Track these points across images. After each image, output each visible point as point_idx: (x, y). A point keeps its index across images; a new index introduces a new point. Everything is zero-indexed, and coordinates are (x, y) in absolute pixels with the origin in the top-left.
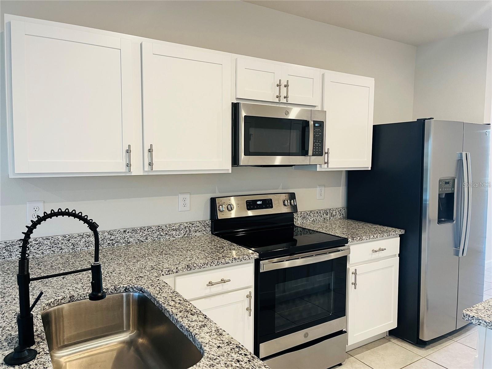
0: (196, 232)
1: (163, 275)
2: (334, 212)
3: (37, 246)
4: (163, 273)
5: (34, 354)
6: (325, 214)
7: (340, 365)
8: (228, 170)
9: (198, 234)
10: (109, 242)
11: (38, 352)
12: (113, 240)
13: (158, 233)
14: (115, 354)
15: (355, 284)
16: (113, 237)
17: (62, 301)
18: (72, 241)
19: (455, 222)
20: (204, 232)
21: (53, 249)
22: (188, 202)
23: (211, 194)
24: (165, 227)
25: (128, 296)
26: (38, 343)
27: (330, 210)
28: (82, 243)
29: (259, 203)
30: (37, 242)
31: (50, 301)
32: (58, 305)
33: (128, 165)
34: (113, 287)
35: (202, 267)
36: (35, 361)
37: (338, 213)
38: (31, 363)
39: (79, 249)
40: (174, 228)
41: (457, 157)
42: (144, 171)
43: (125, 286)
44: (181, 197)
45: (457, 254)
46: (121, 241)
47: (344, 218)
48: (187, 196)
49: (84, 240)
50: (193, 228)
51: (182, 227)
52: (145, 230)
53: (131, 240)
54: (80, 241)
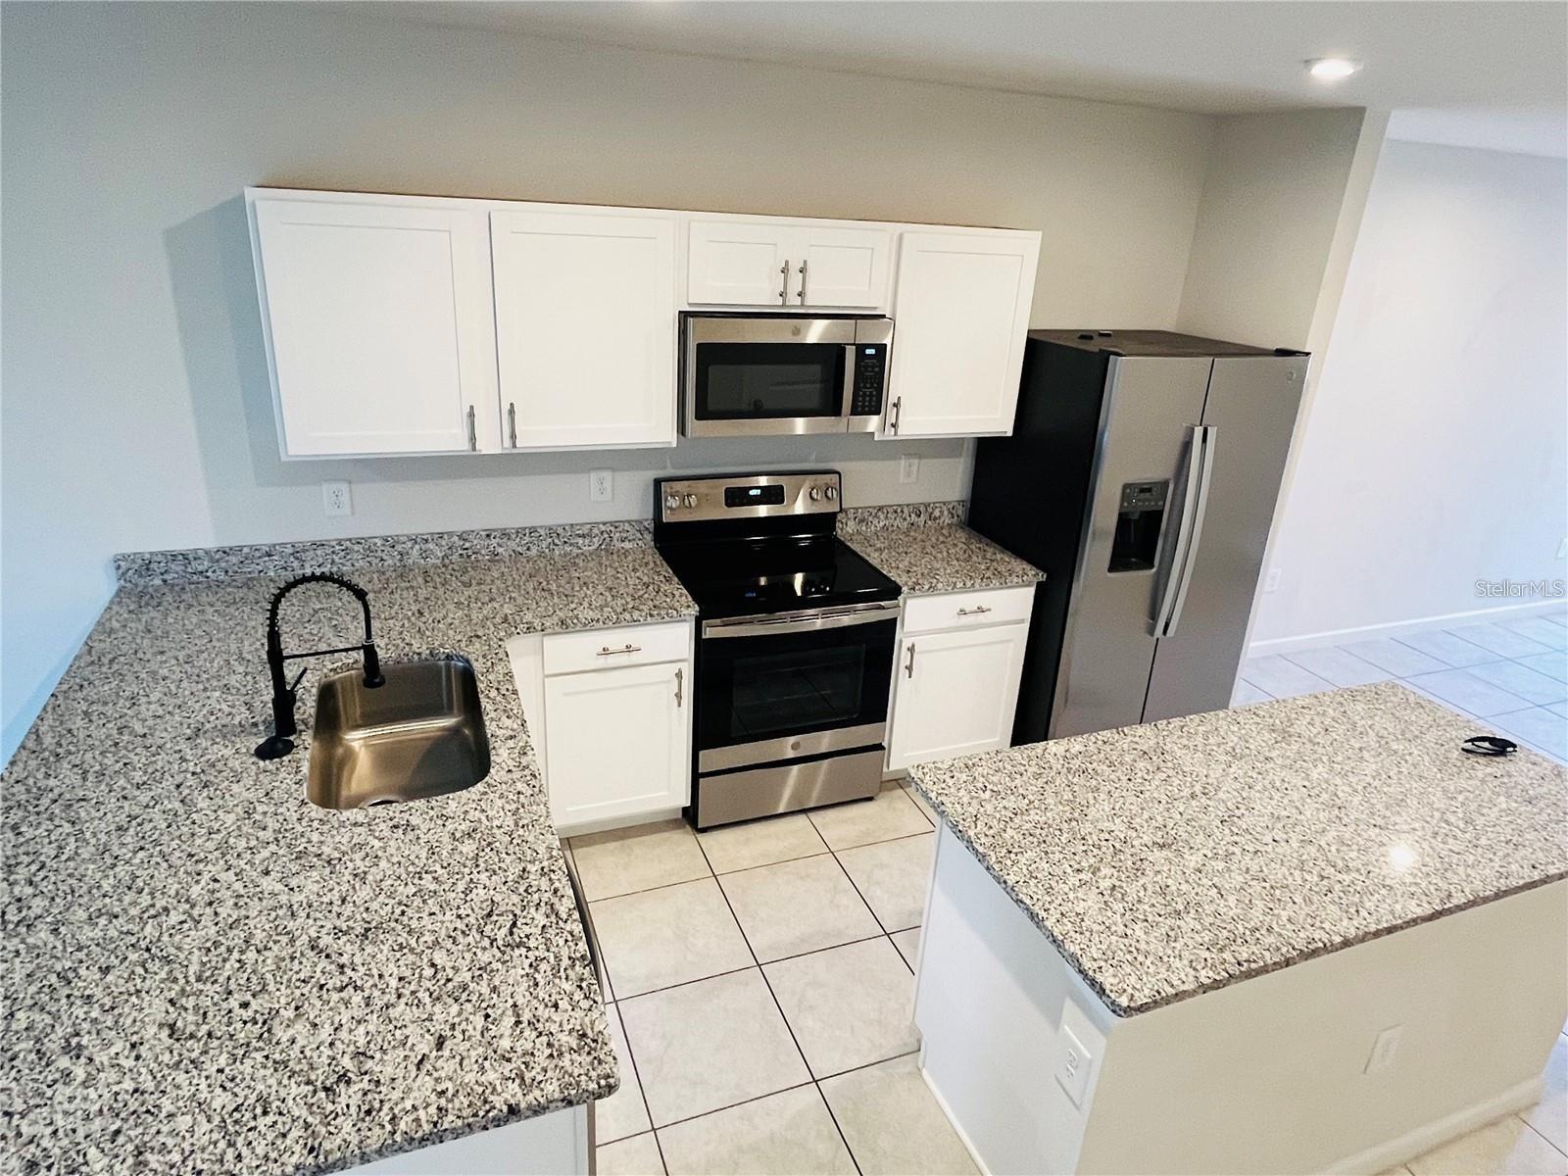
0: (623, 541)
1: (518, 633)
2: (937, 510)
3: (343, 553)
4: (518, 630)
5: (289, 748)
6: (913, 515)
7: (870, 799)
8: (670, 443)
9: (627, 545)
10: (461, 552)
11: (295, 744)
12: (467, 549)
13: (550, 540)
14: (427, 744)
15: (909, 668)
16: (467, 545)
17: (354, 666)
18: (399, 548)
19: (1154, 570)
20: (640, 543)
21: (369, 559)
22: (608, 484)
23: (654, 472)
24: (562, 530)
25: (448, 667)
26: (301, 731)
27: (927, 506)
28: (415, 552)
29: (752, 492)
30: (343, 548)
31: (335, 665)
32: (348, 670)
33: (473, 439)
34: (428, 652)
35: (588, 626)
36: (290, 757)
37: (946, 513)
38: (285, 758)
39: (411, 561)
40: (580, 532)
41: (1179, 437)
42: (503, 448)
43: (446, 651)
44: (594, 476)
45: (1151, 631)
46: (483, 552)
47: (961, 525)
48: (607, 475)
49: (417, 547)
50: (618, 535)
51: (596, 531)
52: (525, 535)
53: (500, 550)
54: (412, 548)
